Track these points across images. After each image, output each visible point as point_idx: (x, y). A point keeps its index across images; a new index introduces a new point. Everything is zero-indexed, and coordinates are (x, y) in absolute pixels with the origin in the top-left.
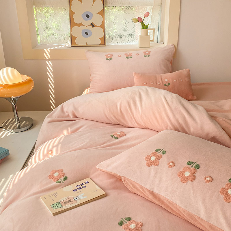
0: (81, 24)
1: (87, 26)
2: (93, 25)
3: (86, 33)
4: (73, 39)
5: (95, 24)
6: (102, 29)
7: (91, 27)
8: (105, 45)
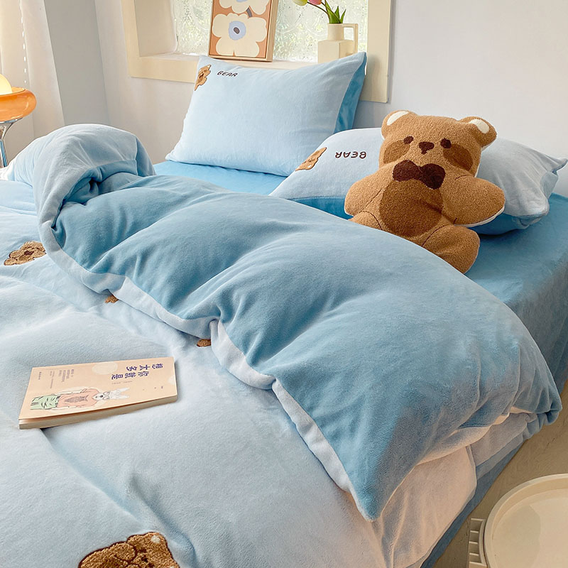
0: (229, 11)
1: (239, 15)
2: (249, 13)
3: (237, 30)
5: (254, 10)
6: (264, 22)
7: (246, 16)
8: (265, 60)
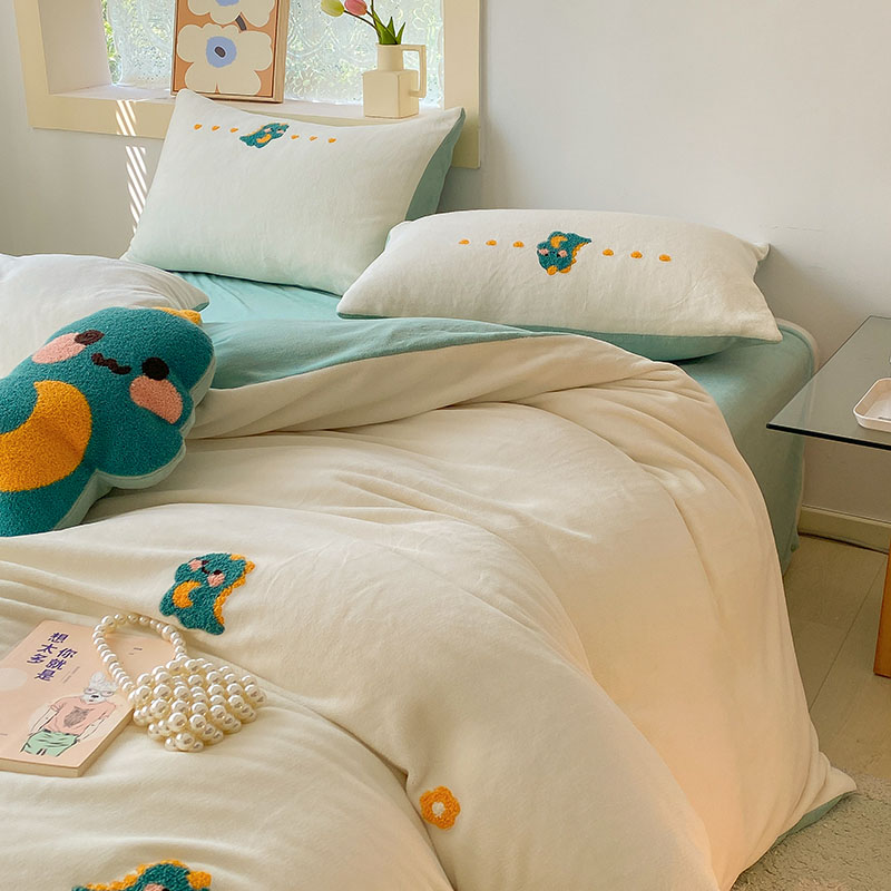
0: (204, 20)
1: (223, 26)
2: (241, 23)
3: (220, 52)
4: (180, 67)
5: (248, 18)
6: (269, 40)
7: (237, 28)
8: (272, 100)
